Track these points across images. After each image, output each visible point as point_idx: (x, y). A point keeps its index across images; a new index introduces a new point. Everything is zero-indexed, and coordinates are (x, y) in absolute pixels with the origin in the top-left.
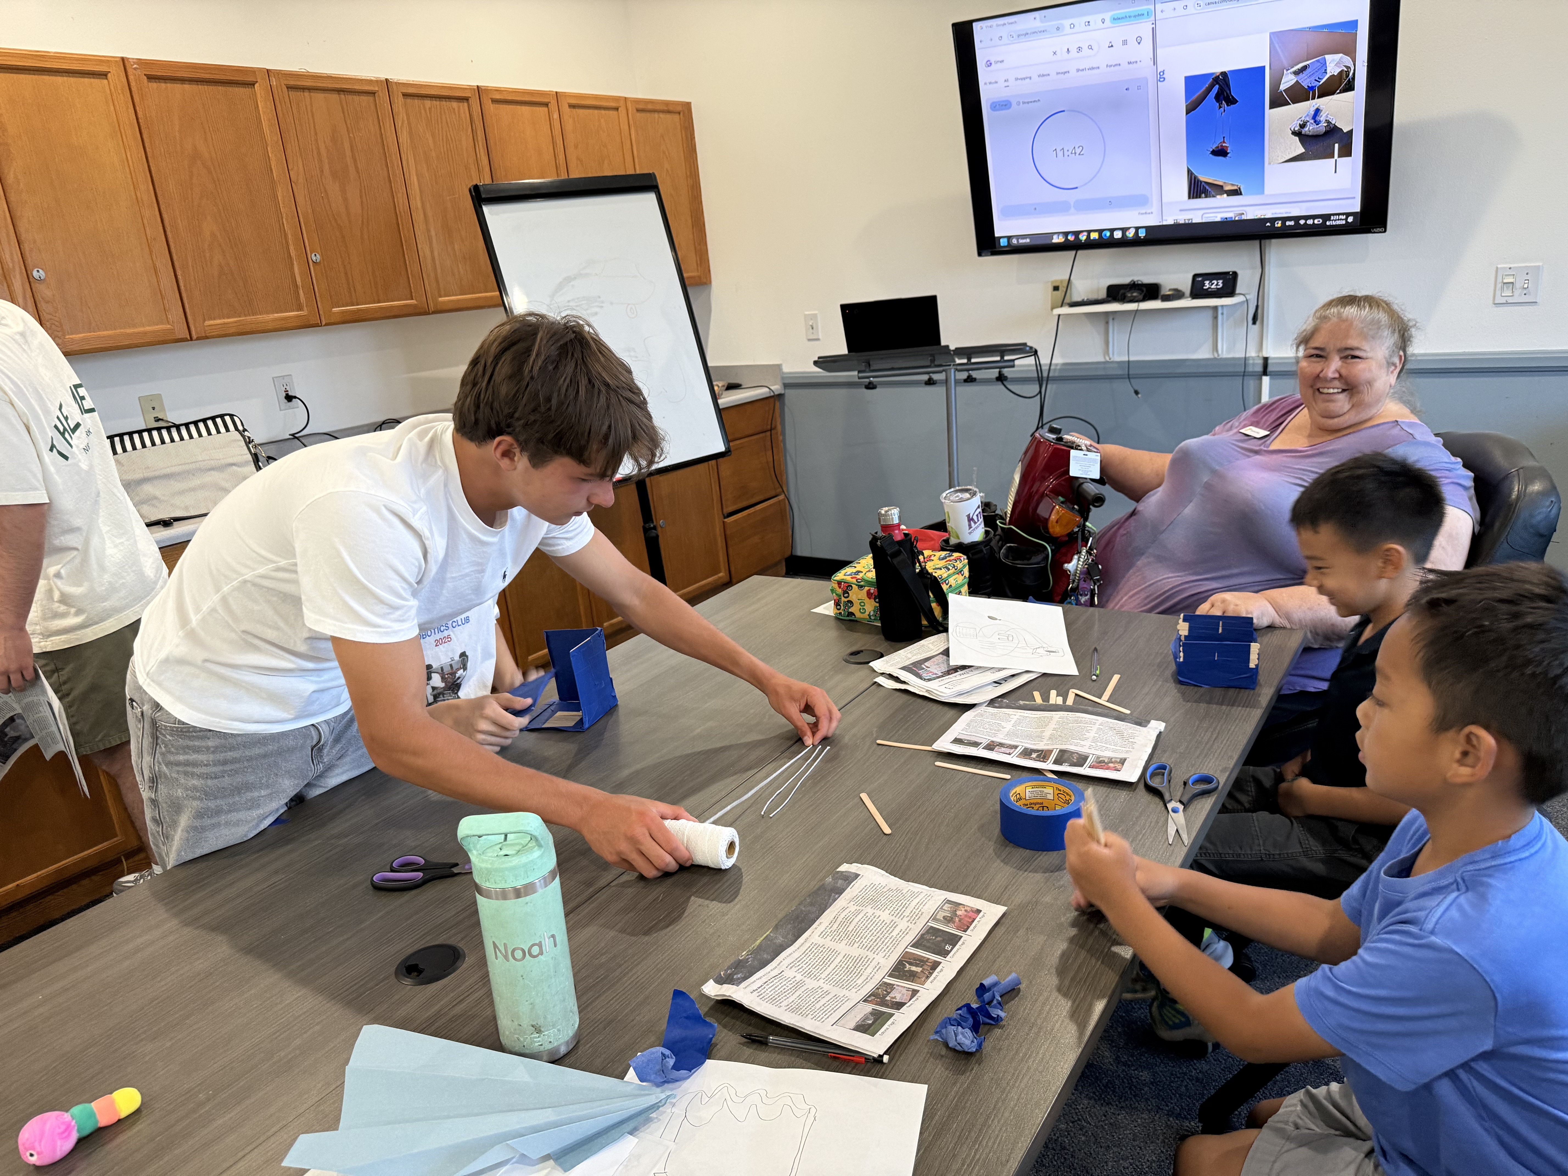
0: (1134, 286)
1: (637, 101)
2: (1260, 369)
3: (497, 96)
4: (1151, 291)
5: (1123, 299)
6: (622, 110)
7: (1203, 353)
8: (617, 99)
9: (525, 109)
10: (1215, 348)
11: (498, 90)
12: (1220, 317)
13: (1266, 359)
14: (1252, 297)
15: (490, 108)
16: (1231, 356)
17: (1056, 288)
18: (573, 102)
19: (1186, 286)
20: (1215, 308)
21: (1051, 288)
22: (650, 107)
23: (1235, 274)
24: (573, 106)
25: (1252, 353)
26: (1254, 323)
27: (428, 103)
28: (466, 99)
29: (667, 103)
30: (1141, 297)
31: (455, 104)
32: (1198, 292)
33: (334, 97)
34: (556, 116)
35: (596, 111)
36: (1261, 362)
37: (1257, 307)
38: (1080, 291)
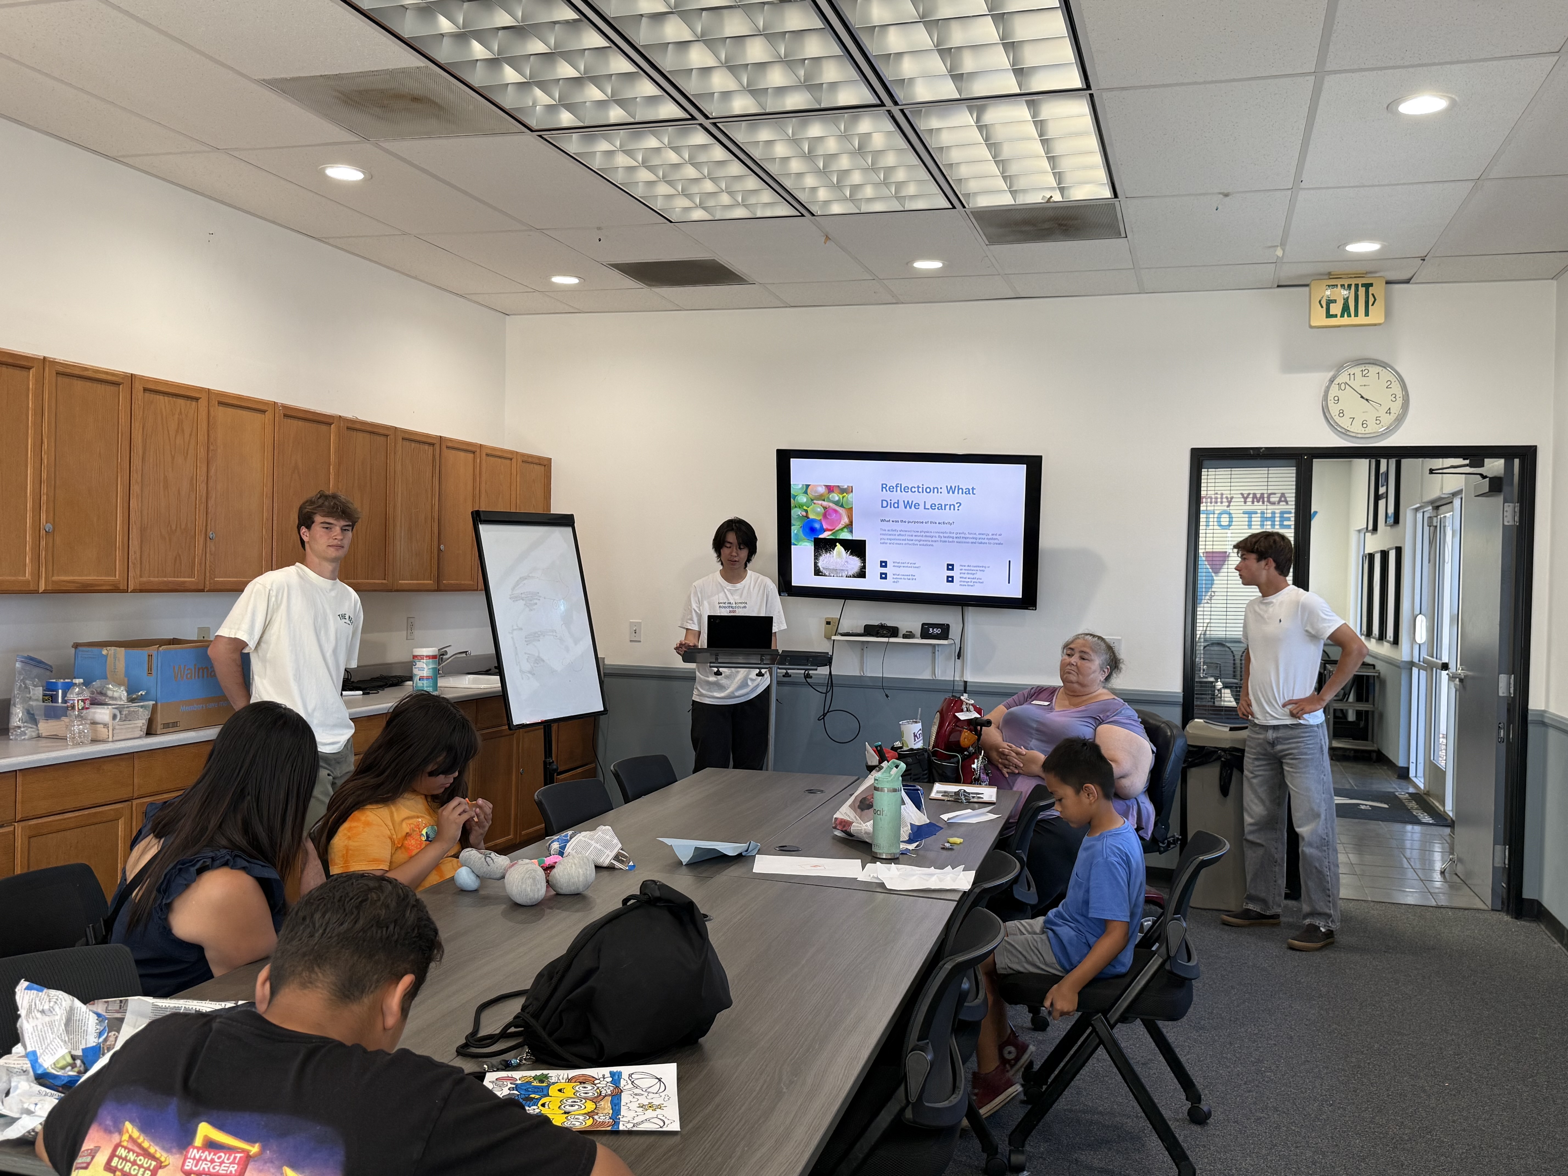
0: (882, 627)
1: (523, 455)
2: (962, 689)
3: (450, 444)
4: (893, 632)
5: (877, 635)
6: (514, 460)
7: (926, 675)
8: (512, 452)
9: (462, 454)
10: (934, 673)
11: (451, 440)
12: (937, 652)
13: (966, 682)
14: (958, 641)
15: (445, 451)
16: (943, 679)
17: (828, 623)
18: (489, 452)
19: (917, 630)
20: (934, 646)
21: (825, 623)
22: (530, 460)
23: (948, 625)
24: (487, 455)
25: (957, 678)
26: (959, 658)
27: (413, 445)
28: (433, 444)
29: (540, 458)
30: (889, 634)
31: (426, 447)
32: (925, 634)
33: (367, 436)
34: (478, 461)
35: (499, 460)
36: (963, 684)
37: (960, 648)
38: (845, 626)
